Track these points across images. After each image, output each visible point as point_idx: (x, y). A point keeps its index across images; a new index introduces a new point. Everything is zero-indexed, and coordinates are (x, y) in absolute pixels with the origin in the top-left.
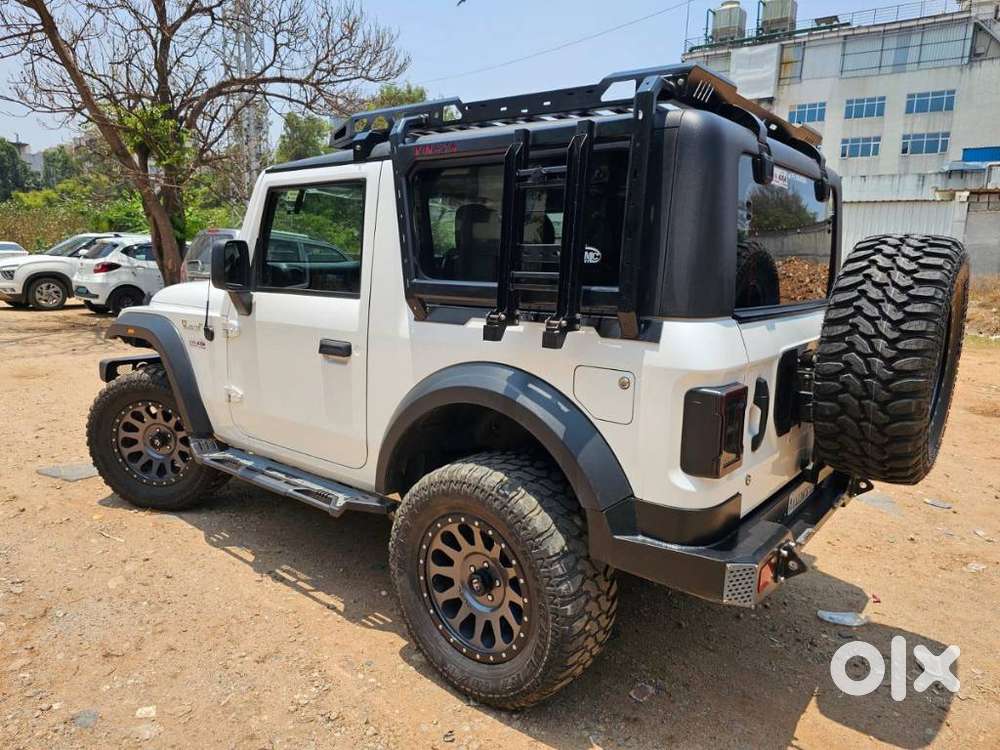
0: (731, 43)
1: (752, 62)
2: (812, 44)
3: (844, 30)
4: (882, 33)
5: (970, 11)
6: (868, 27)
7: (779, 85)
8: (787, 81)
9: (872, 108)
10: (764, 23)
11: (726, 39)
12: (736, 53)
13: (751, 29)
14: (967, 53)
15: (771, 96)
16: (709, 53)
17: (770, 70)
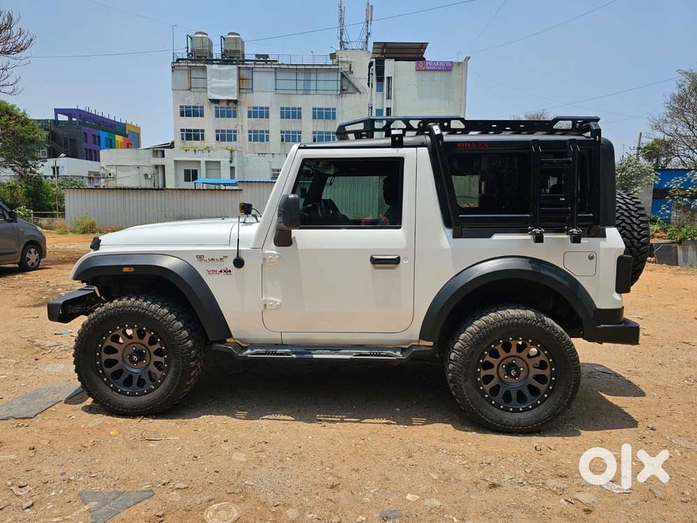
0: (206, 60)
1: (220, 75)
2: (257, 69)
3: (274, 65)
4: (296, 69)
5: (338, 65)
6: (287, 65)
7: (239, 93)
8: (245, 91)
9: (295, 114)
10: (225, 50)
11: (201, 57)
12: (209, 67)
13: (217, 52)
14: (339, 88)
15: (236, 99)
16: (191, 65)
17: (233, 82)
